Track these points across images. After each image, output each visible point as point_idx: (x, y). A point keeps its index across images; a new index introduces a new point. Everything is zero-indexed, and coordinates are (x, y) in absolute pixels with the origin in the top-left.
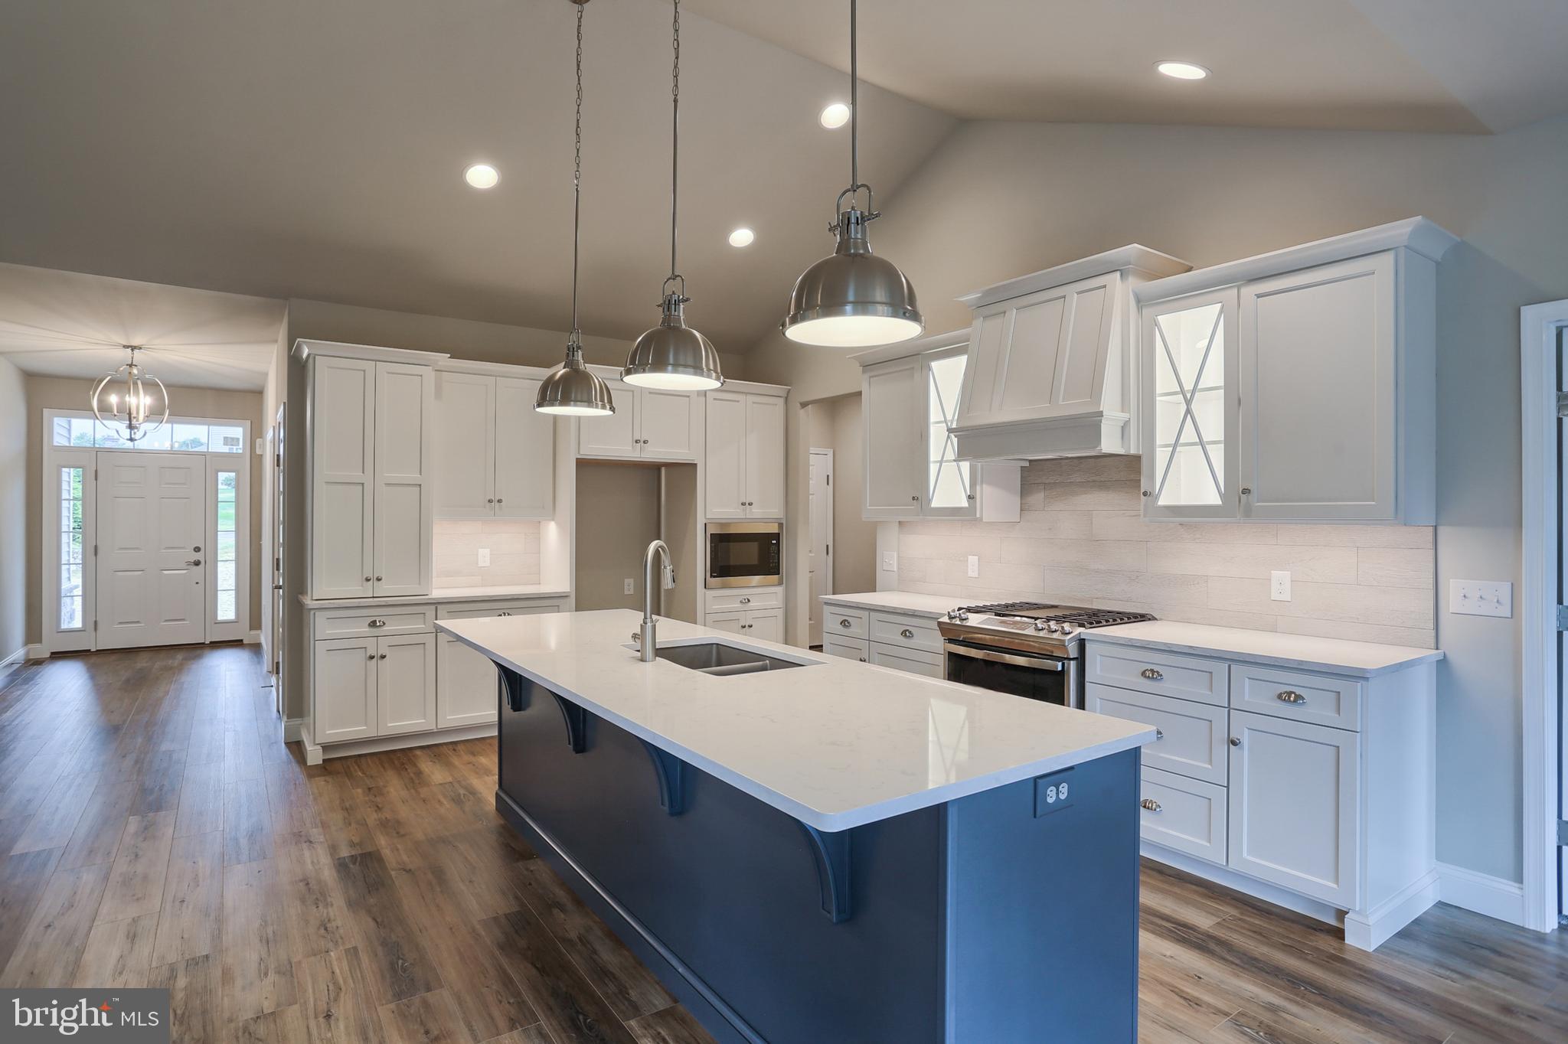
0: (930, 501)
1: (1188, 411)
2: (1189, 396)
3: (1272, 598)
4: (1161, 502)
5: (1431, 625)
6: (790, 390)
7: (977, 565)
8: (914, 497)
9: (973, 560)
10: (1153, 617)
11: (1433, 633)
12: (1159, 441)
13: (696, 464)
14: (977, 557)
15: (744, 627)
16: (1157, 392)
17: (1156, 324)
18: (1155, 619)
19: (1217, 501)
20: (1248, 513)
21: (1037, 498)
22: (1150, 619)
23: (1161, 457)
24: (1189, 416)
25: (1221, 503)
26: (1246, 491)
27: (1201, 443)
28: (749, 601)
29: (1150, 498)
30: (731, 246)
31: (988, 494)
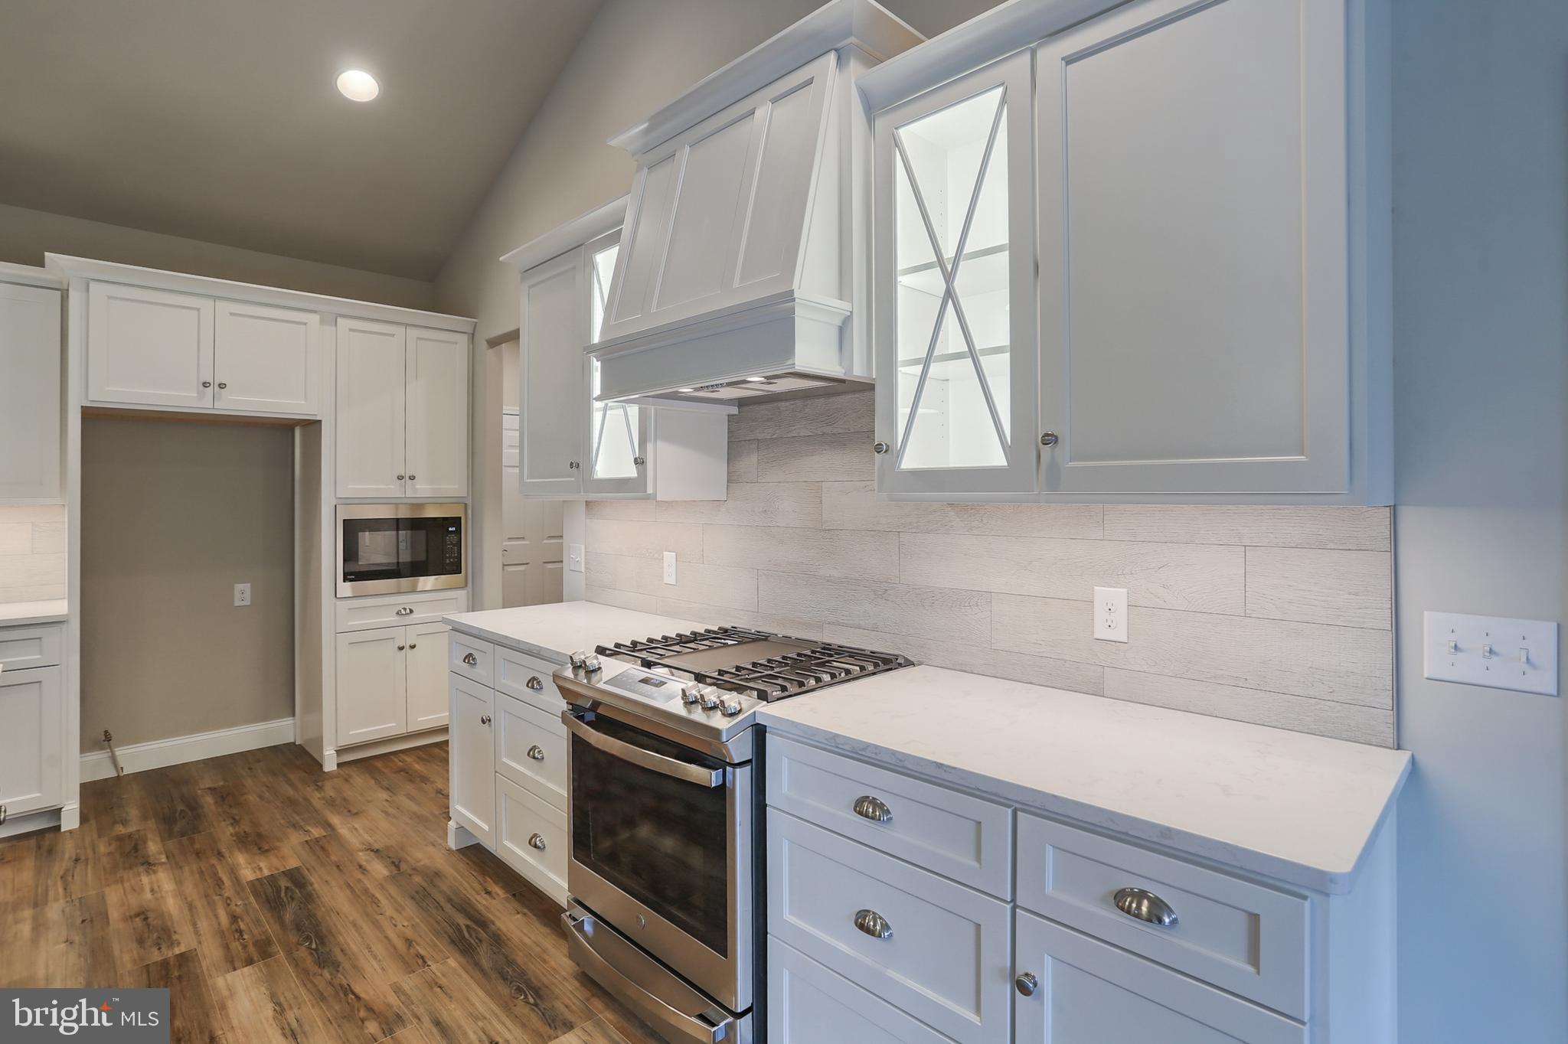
0: (591, 468)
1: (949, 294)
2: (949, 267)
3: (1096, 637)
4: (908, 462)
5: (1387, 701)
6: (476, 323)
7: (674, 565)
8: (572, 464)
9: (669, 557)
10: (906, 660)
11: (1391, 718)
12: (902, 355)
13: (320, 421)
14: (674, 554)
15: (401, 648)
16: (899, 267)
17: (897, 143)
18: (909, 663)
19: (999, 459)
20: (1054, 480)
21: (749, 462)
22: (900, 665)
23: (906, 378)
24: (950, 300)
25: (1006, 464)
26: (1050, 439)
27: (972, 353)
28: (411, 611)
29: (887, 456)
30: (340, 95)
31: (664, 454)
